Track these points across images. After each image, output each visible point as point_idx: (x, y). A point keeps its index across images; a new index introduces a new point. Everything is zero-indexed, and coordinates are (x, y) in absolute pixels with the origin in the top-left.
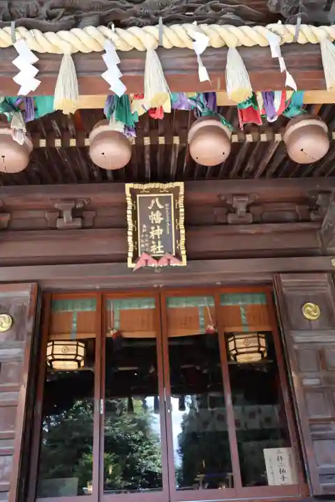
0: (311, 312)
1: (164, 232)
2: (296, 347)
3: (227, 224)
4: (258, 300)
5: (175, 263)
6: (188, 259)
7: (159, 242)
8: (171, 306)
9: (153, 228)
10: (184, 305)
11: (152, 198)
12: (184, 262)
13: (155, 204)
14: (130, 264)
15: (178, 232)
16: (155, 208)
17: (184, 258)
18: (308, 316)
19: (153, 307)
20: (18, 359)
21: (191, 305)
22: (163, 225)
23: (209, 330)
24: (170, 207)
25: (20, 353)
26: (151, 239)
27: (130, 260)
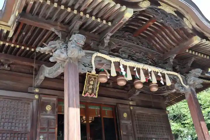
0: (125, 115)
1: (93, 87)
2: (122, 124)
3: (106, 87)
4: (110, 109)
5: (95, 97)
6: (98, 96)
7: (91, 90)
8: (89, 108)
9: (90, 85)
10: (92, 108)
11: (92, 77)
12: (96, 97)
13: (92, 79)
14: (83, 95)
15: (96, 88)
16: (92, 80)
17: (97, 95)
18: (124, 116)
19: (84, 107)
20: (54, 119)
21: (94, 108)
22: (93, 85)
23: (99, 116)
24: (96, 80)
25: (54, 118)
26: (89, 88)
27: (83, 94)
